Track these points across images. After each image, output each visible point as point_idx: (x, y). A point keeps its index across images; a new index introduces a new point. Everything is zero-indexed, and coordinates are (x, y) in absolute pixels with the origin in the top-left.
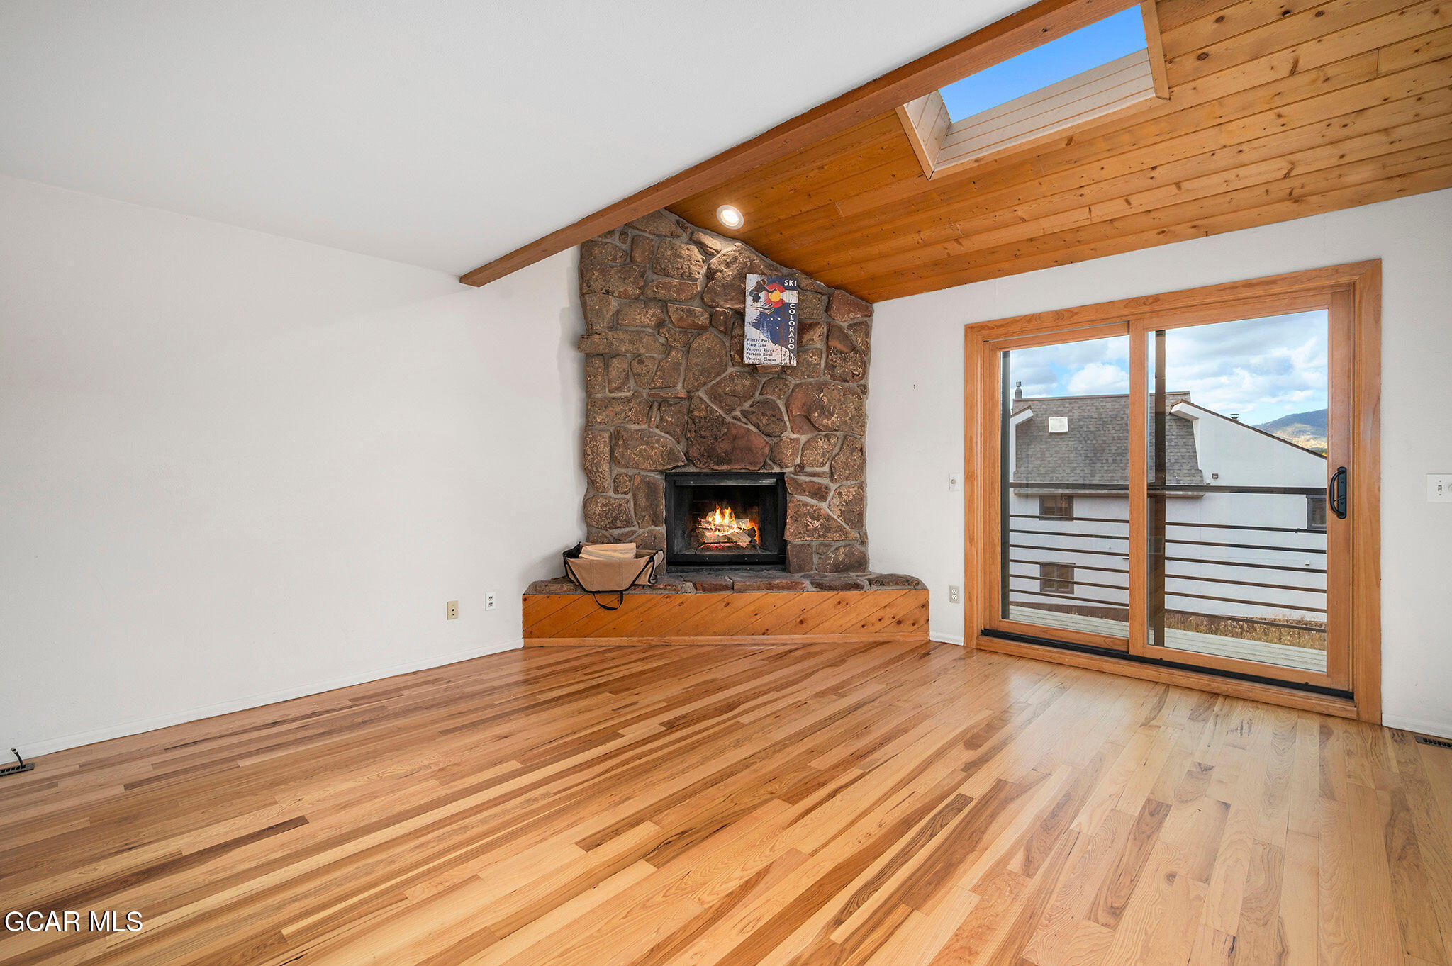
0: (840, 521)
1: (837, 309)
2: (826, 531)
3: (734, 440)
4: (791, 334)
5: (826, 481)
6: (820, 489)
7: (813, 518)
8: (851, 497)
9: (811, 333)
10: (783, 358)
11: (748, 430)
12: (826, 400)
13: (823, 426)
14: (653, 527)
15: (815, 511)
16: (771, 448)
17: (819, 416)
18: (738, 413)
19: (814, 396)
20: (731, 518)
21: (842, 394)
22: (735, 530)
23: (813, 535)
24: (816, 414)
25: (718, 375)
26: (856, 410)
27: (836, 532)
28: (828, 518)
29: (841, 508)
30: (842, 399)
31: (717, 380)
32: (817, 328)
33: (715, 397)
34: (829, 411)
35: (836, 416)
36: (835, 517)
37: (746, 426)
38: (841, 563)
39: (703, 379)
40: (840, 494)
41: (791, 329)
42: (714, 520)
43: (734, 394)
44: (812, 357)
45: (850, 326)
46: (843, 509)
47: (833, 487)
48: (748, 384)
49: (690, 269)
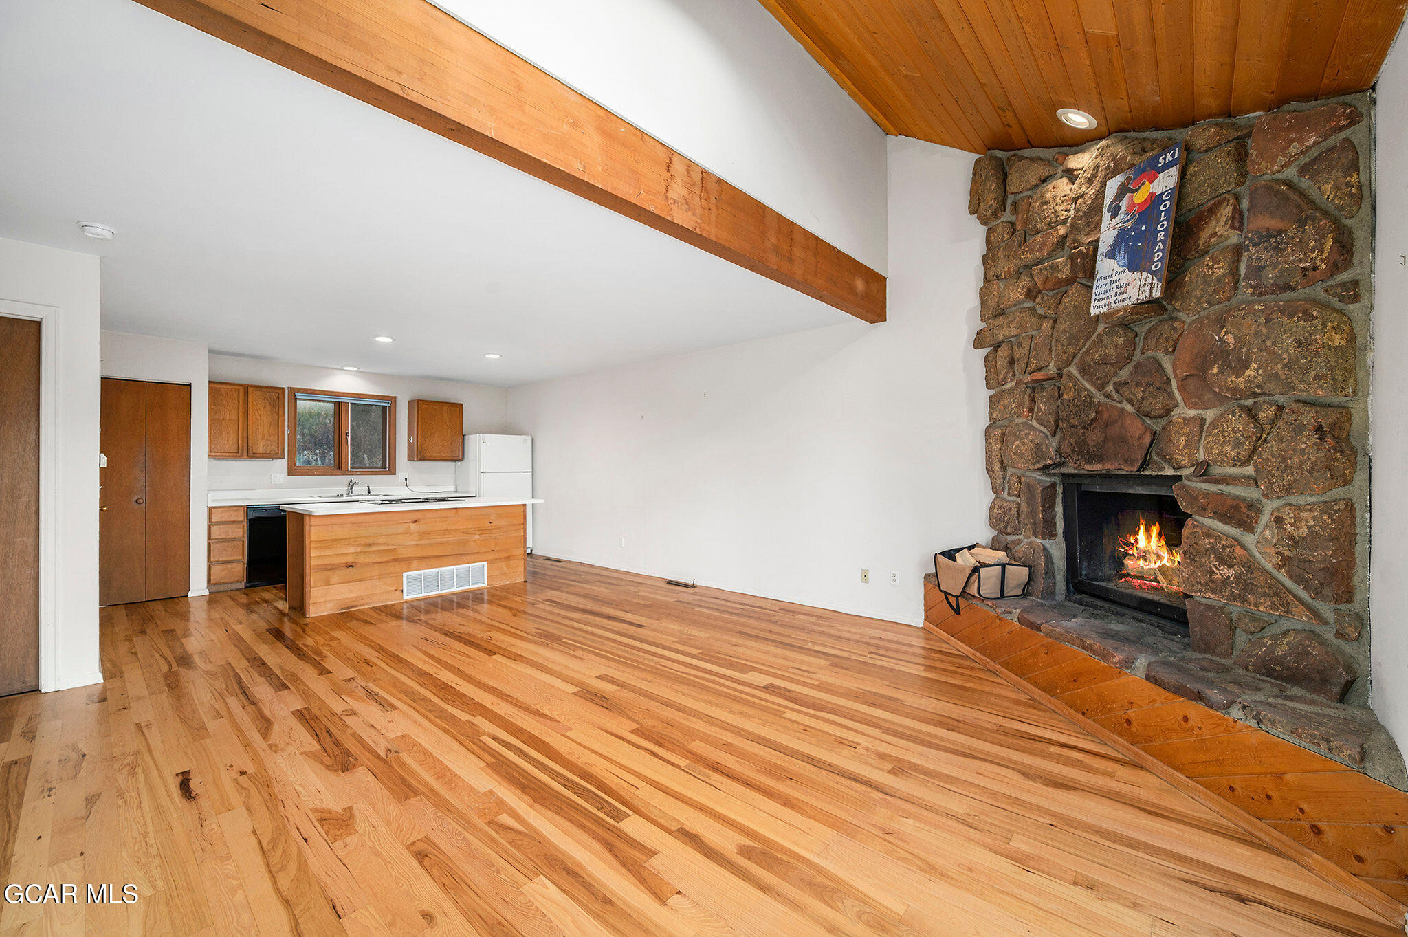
0: (1281, 576)
1: (1260, 155)
2: (1245, 590)
3: (1106, 426)
4: (1160, 245)
5: (1251, 493)
6: (1237, 508)
7: (1221, 560)
8: (1304, 531)
9: (1213, 223)
10: (1142, 290)
11: (1123, 410)
12: (1230, 340)
13: (1228, 389)
14: (1033, 539)
15: (1224, 547)
16: (1154, 433)
17: (1221, 371)
18: (1110, 388)
19: (1213, 337)
20: (1159, 540)
21: (1262, 320)
22: (1165, 561)
23: (1221, 591)
24: (1215, 370)
25: (1088, 338)
26: (1299, 344)
27: (1265, 595)
28: (1250, 564)
29: (1281, 549)
30: (1264, 331)
31: (1087, 346)
32: (1222, 210)
33: (1085, 371)
34: (1239, 359)
35: (1254, 365)
36: (1269, 566)
37: (1120, 405)
38: (1277, 661)
39: (1071, 349)
40: (1279, 521)
41: (1160, 236)
42: (1137, 541)
43: (1105, 362)
44: (1212, 267)
45: (1303, 170)
46: (1287, 552)
47: (1269, 506)
48: (1121, 341)
49: (1055, 212)
